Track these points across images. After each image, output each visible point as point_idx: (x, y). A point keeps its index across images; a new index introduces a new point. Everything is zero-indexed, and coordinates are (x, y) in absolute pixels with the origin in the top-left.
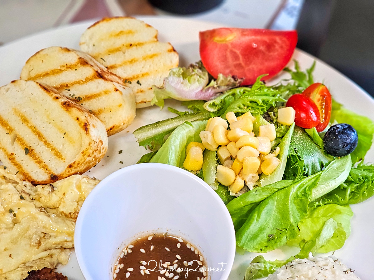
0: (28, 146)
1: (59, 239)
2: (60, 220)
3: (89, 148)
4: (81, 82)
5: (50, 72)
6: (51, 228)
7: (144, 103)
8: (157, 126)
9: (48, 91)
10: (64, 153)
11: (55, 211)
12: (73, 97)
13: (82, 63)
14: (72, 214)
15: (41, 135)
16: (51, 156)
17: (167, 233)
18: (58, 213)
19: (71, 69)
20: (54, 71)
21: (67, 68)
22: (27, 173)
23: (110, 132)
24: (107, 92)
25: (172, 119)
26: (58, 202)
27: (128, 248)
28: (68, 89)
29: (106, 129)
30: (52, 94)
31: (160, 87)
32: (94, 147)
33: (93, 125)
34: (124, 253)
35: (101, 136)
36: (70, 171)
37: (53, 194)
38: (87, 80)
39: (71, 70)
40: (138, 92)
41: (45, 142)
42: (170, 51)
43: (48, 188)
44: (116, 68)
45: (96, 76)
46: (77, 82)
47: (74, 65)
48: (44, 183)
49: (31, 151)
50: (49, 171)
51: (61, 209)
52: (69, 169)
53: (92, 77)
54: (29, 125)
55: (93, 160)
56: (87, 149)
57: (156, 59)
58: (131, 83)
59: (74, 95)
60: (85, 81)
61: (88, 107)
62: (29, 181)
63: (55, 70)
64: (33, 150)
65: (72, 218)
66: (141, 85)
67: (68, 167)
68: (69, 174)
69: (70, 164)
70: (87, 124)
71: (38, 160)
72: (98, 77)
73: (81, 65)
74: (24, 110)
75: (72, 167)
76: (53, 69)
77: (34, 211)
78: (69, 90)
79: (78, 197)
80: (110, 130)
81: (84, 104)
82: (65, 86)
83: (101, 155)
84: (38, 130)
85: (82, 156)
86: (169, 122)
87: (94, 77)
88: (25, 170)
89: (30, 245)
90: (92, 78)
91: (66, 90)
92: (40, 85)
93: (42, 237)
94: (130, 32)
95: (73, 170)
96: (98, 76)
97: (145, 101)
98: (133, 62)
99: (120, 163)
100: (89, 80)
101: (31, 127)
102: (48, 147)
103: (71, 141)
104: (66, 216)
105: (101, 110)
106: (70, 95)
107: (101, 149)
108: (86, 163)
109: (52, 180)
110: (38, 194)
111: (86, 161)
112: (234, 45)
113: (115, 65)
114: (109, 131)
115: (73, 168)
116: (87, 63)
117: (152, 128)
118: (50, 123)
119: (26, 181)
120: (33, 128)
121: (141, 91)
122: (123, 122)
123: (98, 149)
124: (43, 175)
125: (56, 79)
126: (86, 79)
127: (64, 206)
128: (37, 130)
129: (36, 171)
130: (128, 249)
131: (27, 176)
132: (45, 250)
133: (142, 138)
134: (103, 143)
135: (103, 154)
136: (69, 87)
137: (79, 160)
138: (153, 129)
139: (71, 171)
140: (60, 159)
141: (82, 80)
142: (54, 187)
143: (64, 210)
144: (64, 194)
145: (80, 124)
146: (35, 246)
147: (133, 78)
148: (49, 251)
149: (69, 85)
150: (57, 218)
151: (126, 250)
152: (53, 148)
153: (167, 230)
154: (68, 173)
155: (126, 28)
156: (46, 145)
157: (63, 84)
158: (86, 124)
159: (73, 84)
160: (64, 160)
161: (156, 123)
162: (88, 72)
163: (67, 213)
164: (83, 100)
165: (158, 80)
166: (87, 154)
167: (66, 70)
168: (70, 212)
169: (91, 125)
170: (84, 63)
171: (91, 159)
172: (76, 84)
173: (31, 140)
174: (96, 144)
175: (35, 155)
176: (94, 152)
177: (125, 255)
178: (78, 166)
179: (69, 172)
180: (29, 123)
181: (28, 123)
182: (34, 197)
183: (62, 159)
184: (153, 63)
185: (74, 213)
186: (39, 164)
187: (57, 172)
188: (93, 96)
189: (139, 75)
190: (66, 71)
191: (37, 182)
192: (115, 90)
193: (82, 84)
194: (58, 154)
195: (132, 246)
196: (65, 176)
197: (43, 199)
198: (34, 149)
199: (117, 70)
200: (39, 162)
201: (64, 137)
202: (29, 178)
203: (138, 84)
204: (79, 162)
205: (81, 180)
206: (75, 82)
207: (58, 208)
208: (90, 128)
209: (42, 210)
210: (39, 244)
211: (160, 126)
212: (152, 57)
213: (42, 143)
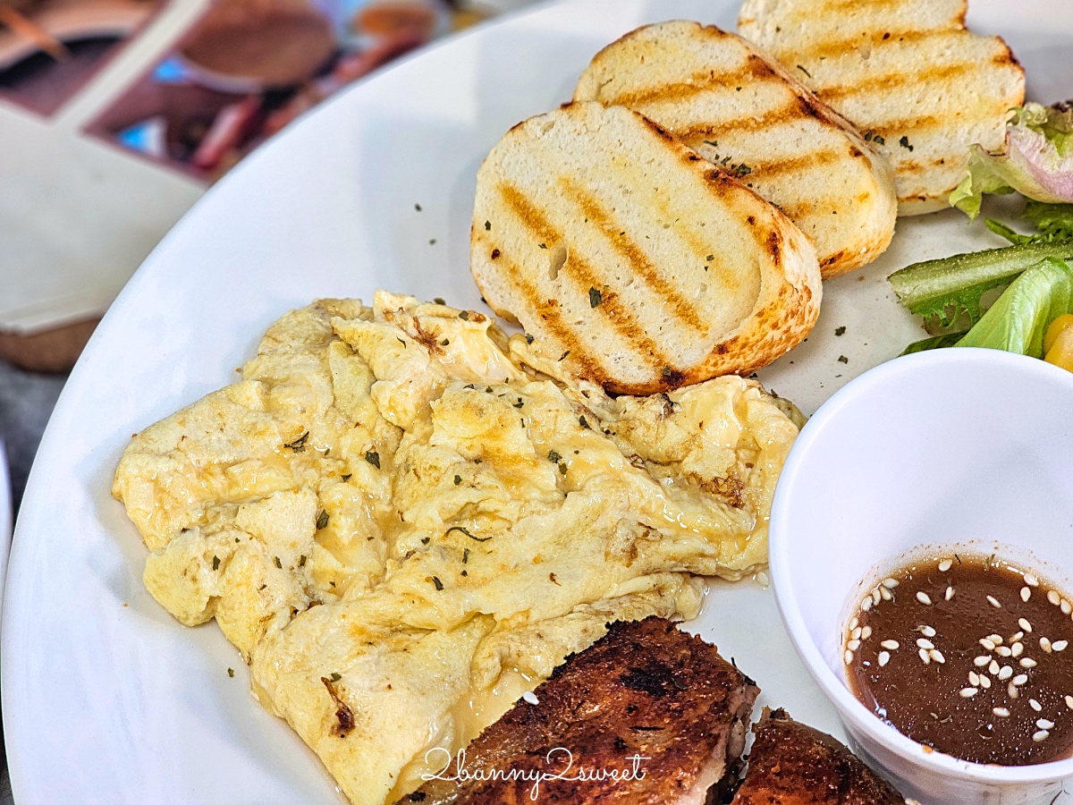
0: (599, 285)
1: (686, 546)
2: (685, 495)
3: (780, 303)
4: (752, 123)
5: (662, 90)
6: (665, 516)
7: (921, 201)
8: (957, 265)
9: (667, 137)
10: (704, 311)
11: (668, 471)
12: (725, 165)
13: (759, 70)
14: (721, 482)
15: (639, 256)
16: (666, 317)
17: (993, 556)
18: (680, 476)
19: (724, 84)
20: (674, 88)
21: (714, 81)
22: (592, 359)
23: (827, 269)
24: (826, 157)
25: (1000, 249)
26: (683, 444)
27: (882, 585)
28: (711, 141)
29: (819, 260)
30: (678, 146)
31: (994, 151)
32: (790, 301)
33: (790, 240)
34: (873, 599)
35: (808, 275)
36: (720, 362)
37: (670, 423)
38: (770, 119)
39: (723, 88)
40: (902, 170)
41: (651, 278)
42: (1001, 61)
43: (655, 405)
44: (840, 98)
45: (798, 110)
46: (739, 123)
47: (733, 74)
48: (642, 392)
49: (609, 298)
50: (658, 356)
51: (690, 465)
52: (718, 357)
53: (786, 111)
54: (607, 227)
55: (781, 339)
56: (772, 307)
57: (959, 83)
58: (882, 142)
59: (729, 159)
60: (764, 123)
61: (767, 193)
62: (598, 381)
63: (677, 85)
64: (613, 295)
65: (720, 492)
66: (911, 148)
67: (716, 351)
68: (715, 372)
69: (721, 342)
70: (778, 236)
71: (626, 325)
72: (802, 114)
73: (754, 75)
74: (590, 186)
75: (728, 352)
76: (670, 83)
77: (618, 462)
78: (715, 144)
79: (736, 437)
80: (831, 263)
81: (756, 185)
82: (703, 132)
83: (803, 327)
84: (630, 244)
85: (757, 325)
86: (991, 258)
87: (793, 113)
88: (588, 351)
89: (607, 554)
90: (784, 116)
91: (707, 142)
92: (645, 118)
93: (640, 535)
95: (727, 362)
96: (803, 111)
97: (921, 195)
98: (892, 83)
99: (840, 360)
100: (776, 121)
101: (611, 233)
102: (657, 292)
103: (728, 280)
104: (703, 486)
105: (805, 205)
106: (717, 157)
107: (807, 312)
108: (763, 347)
109: (666, 384)
110: (627, 420)
111: (765, 338)
113: (840, 87)
114: (825, 266)
115: (729, 354)
116: (772, 72)
117: (945, 270)
118: (666, 227)
119: (588, 380)
120: (619, 236)
121: (913, 168)
122: (867, 245)
123: (801, 309)
124: (640, 368)
125: (679, 112)
126: (765, 117)
127: (697, 460)
128: (628, 244)
129: (619, 355)
130: (882, 589)
131: (593, 368)
132: (646, 574)
133: (916, 294)
134: (813, 294)
135: (808, 325)
136: (714, 135)
137: (749, 335)
138: (946, 273)
139: (723, 363)
140: (692, 327)
141: (753, 119)
142: (672, 404)
143: (698, 469)
144: (701, 425)
145: (757, 235)
146: (620, 560)
147: (889, 129)
148: (655, 576)
149: (714, 131)
150: (677, 489)
151: (878, 592)
152: (672, 296)
153: (996, 548)
154: (712, 369)
156: (653, 287)
157: (698, 126)
158: (774, 235)
159: (728, 129)
160: (704, 332)
161: (956, 256)
162: (775, 96)
163: (707, 478)
164: (752, 174)
165: (962, 139)
166: (771, 321)
167: (711, 90)
168: (716, 475)
169: (786, 240)
170: (762, 70)
171: (777, 334)
172: (736, 128)
173: (609, 268)
174: (796, 296)
175: (619, 310)
176: (790, 316)
177: (876, 603)
178: (743, 351)
179: (715, 364)
180: (607, 221)
181: (603, 222)
182: (614, 425)
183: (698, 327)
184: (948, 91)
185: (726, 481)
186: (629, 336)
187: (681, 363)
188: (784, 164)
189: (906, 121)
190: (709, 92)
191: (622, 387)
192: (850, 153)
193: (753, 129)
194: (687, 314)
195: (892, 583)
196: (702, 376)
197: (639, 432)
198: (617, 293)
199: (844, 101)
200: (631, 332)
201: (706, 268)
202: (598, 374)
203: (903, 147)
204: (747, 338)
205: (743, 393)
206: (733, 121)
207: (679, 462)
208: (785, 248)
209: (636, 464)
210: (633, 553)
211: (966, 267)
212: (946, 73)
213: (639, 279)
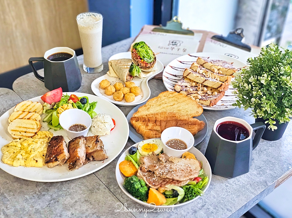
16: (32, 130)
38: (27, 114)
42: (37, 103)
45: (29, 112)
47: (22, 113)
48: (34, 135)
49: (26, 132)
50: (33, 133)
57: (36, 106)
69: (37, 129)
74: (18, 126)
76: (18, 116)
82: (23, 117)
88: (28, 136)
92: (19, 119)
94: (25, 104)
101: (23, 127)
109: (36, 134)
112: (51, 95)
118: (27, 124)
127: (42, 136)
128: (25, 127)
136: (25, 117)
140: (34, 129)
144: (41, 134)
145: (34, 120)
152: (31, 128)
155: (24, 104)
164: (30, 118)
167: (21, 115)
170: (24, 111)
173: (25, 130)
175: (28, 132)
181: (21, 127)
187: (36, 132)
188: (31, 116)
191: (32, 136)
196: (38, 131)
200: (30, 133)
201: (32, 125)
202: (30, 137)
212: (34, 106)
213: (28, 129)
